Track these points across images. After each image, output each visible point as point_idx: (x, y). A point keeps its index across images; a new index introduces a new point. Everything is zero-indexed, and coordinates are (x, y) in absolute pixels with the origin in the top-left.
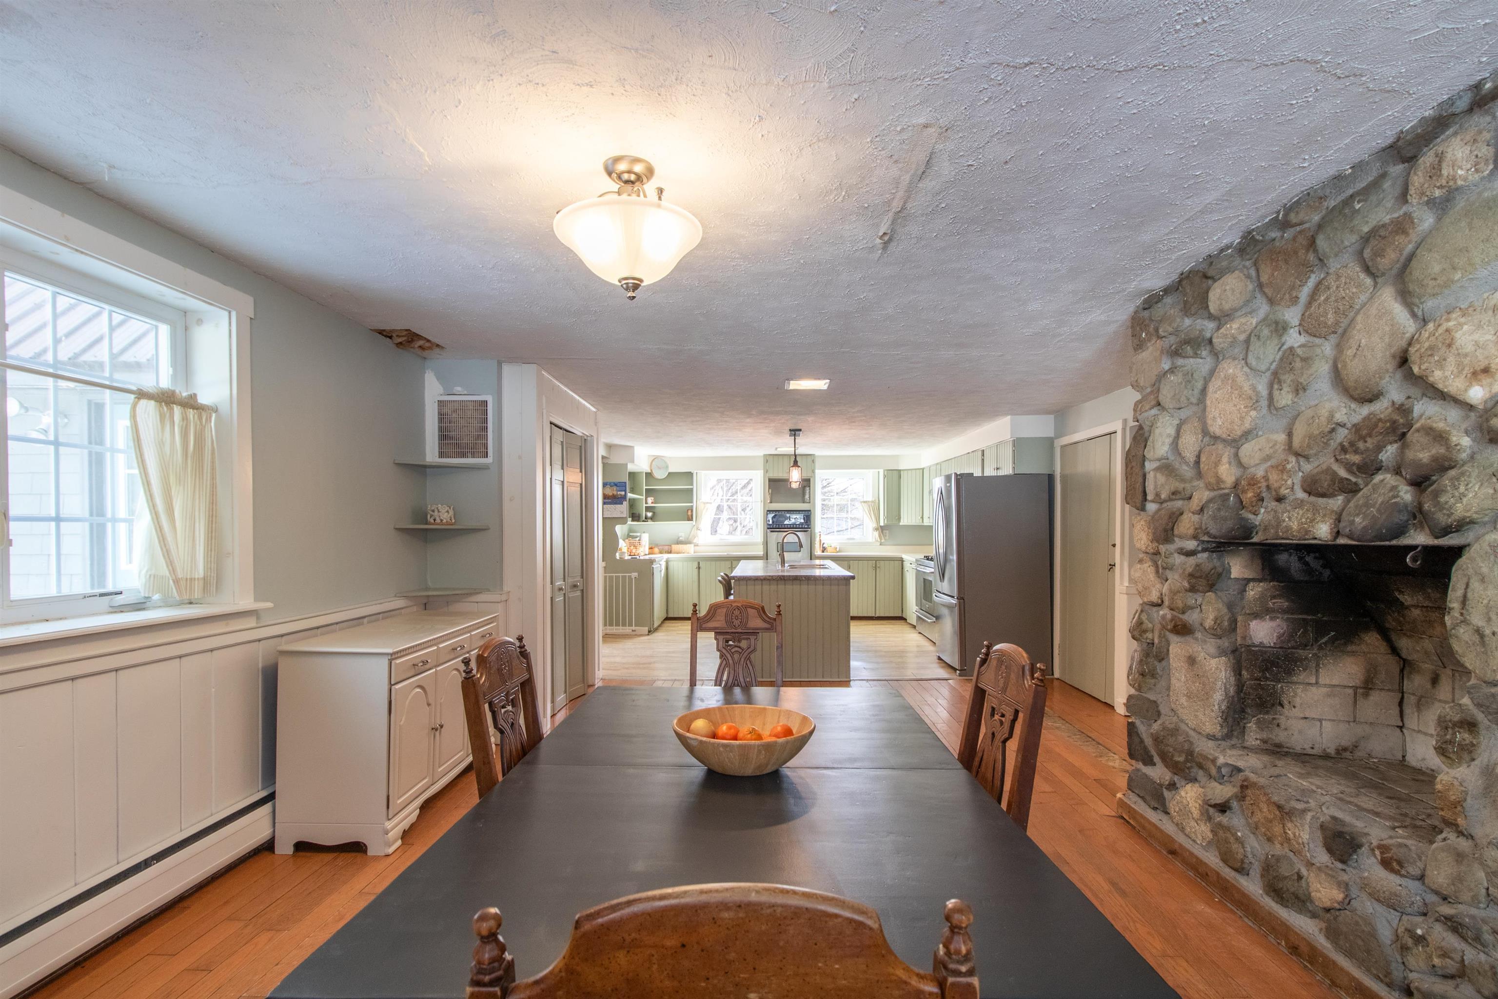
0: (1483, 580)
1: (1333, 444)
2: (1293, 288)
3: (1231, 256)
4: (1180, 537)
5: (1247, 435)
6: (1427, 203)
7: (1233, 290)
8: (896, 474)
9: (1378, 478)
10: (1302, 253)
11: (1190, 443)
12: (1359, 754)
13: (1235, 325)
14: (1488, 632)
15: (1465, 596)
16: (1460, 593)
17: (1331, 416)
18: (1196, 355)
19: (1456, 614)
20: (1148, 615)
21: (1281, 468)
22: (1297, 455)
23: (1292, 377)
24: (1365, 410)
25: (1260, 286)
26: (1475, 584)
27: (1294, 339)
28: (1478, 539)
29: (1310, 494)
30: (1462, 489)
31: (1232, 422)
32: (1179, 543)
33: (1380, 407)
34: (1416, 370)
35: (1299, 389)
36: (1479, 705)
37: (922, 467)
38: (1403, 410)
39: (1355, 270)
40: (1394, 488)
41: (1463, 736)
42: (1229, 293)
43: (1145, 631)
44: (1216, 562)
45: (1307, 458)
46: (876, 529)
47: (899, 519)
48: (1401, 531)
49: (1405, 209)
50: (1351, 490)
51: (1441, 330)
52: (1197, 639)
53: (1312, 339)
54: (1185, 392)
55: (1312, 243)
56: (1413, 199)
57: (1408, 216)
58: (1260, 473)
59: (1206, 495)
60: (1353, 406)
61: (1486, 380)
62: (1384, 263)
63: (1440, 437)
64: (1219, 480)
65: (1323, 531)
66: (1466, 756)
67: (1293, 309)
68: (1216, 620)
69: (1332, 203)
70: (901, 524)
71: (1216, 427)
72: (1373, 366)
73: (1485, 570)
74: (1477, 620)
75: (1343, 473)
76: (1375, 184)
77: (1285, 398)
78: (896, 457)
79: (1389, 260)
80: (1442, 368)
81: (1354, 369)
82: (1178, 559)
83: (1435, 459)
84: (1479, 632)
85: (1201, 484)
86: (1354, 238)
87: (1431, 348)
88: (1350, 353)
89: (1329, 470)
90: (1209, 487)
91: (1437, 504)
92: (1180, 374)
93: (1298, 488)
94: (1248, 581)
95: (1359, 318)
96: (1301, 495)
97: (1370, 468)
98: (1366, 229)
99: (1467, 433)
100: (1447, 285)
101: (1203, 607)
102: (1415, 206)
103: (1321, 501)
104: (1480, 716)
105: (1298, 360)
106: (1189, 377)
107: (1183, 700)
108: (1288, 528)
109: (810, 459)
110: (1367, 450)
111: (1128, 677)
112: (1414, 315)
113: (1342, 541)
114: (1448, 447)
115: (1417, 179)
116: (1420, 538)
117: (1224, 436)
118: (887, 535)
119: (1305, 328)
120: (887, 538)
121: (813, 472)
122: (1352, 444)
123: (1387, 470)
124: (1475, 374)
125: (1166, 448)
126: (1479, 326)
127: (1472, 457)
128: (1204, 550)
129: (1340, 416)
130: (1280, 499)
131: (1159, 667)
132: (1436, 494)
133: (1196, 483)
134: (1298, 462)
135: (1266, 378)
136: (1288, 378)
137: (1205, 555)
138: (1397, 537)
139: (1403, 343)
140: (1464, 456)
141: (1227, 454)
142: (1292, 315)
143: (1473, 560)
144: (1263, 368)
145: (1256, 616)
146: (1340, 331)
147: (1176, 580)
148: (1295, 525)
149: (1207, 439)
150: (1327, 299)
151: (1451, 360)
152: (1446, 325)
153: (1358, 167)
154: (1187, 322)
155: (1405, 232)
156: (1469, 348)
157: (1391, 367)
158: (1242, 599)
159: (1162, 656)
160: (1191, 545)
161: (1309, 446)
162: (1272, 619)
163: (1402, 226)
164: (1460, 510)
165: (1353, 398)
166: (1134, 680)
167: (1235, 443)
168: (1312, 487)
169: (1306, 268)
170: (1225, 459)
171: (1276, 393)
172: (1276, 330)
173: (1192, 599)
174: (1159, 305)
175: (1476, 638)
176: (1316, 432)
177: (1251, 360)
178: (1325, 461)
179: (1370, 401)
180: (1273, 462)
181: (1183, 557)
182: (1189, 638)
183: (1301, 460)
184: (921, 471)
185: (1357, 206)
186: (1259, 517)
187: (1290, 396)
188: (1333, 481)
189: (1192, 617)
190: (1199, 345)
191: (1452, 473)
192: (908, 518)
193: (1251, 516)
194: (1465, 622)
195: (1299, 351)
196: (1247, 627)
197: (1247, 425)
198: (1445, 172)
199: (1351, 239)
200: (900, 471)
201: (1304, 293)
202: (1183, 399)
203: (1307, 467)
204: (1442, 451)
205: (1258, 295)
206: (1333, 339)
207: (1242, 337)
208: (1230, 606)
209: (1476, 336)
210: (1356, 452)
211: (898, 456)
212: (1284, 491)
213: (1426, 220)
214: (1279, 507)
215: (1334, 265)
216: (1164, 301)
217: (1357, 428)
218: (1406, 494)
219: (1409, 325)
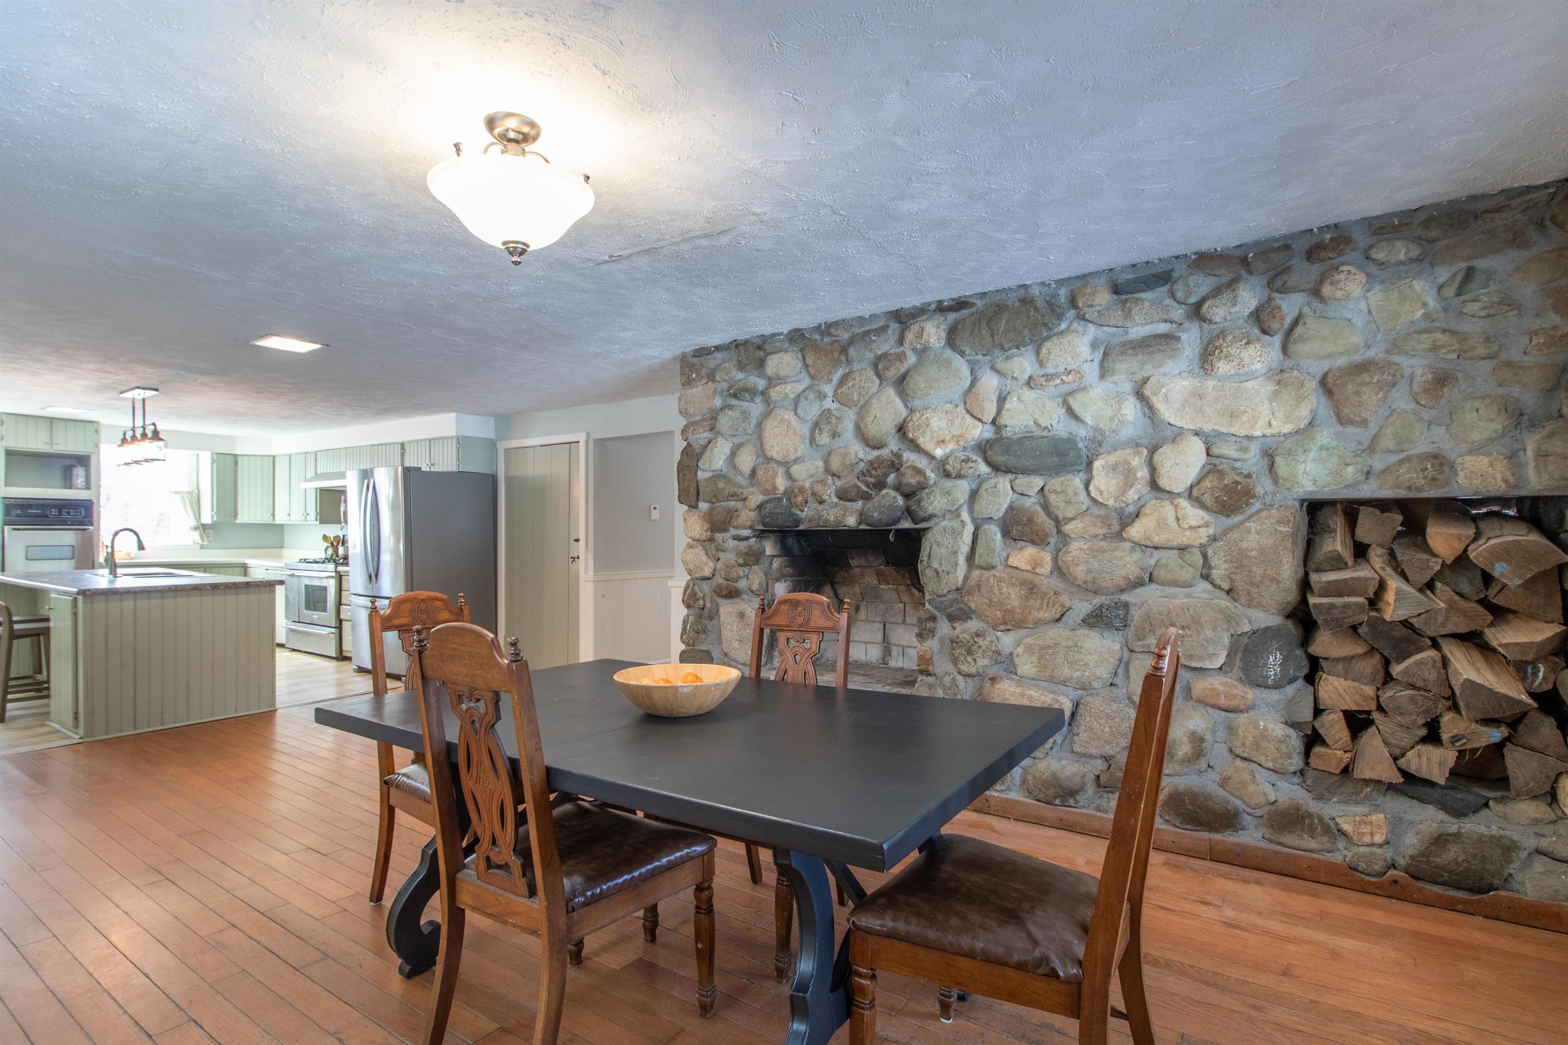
0: (939, 545)
1: (856, 471)
2: (830, 373)
3: (783, 341)
4: (735, 527)
5: (796, 461)
6: (913, 349)
7: (788, 365)
8: (230, 460)
9: (884, 492)
10: (836, 354)
11: (746, 460)
12: (823, 660)
13: (789, 387)
14: (940, 570)
15: (930, 553)
16: (927, 552)
17: (856, 454)
18: (752, 401)
19: (925, 563)
20: (699, 587)
21: (823, 482)
22: (834, 475)
23: (829, 427)
24: (875, 453)
25: (806, 366)
26: (935, 547)
27: (828, 404)
28: (936, 525)
29: (840, 499)
30: (932, 499)
31: (787, 451)
32: (733, 532)
33: (885, 453)
34: (910, 435)
35: (835, 435)
36: (936, 608)
37: (273, 454)
38: (898, 456)
39: (870, 373)
40: (894, 498)
41: (930, 625)
42: (785, 366)
43: (698, 600)
44: (759, 545)
45: (839, 477)
46: (196, 528)
47: (236, 515)
48: (897, 521)
49: (901, 349)
50: (866, 497)
51: (924, 417)
52: (744, 600)
53: (841, 406)
54: (743, 425)
55: (844, 350)
56: (907, 345)
57: (903, 353)
58: (807, 485)
59: (760, 498)
60: (868, 450)
61: (943, 446)
62: (889, 374)
63: (919, 472)
64: (775, 488)
65: (851, 521)
66: (931, 635)
67: (828, 385)
68: (760, 584)
69: (857, 331)
70: (239, 520)
71: (774, 451)
72: (884, 430)
73: (940, 540)
74: (935, 565)
75: (864, 488)
76: (884, 328)
77: (824, 439)
78: (232, 438)
79: (893, 373)
80: (924, 437)
81: (872, 429)
82: (731, 544)
83: (919, 483)
84: (936, 571)
85: (755, 489)
86: (871, 355)
87: (919, 425)
88: (870, 419)
89: (855, 486)
90: (765, 492)
91: (919, 506)
92: (738, 412)
93: (833, 495)
94: (774, 556)
95: (874, 401)
96: (835, 500)
97: (880, 485)
98: (879, 353)
99: (932, 471)
100: (927, 394)
101: (750, 576)
102: (907, 348)
103: (848, 504)
104: (937, 613)
105: (833, 417)
106: (746, 415)
107: (736, 645)
108: (827, 520)
109: (90, 428)
110: (878, 475)
111: (682, 637)
112: (906, 406)
113: (862, 527)
114: (925, 477)
115: (909, 336)
116: (906, 524)
117: (779, 459)
118: (212, 535)
119: (836, 398)
120: (211, 539)
121: (97, 446)
122: (868, 471)
123: (890, 487)
124: (938, 442)
125: (721, 463)
126: (940, 419)
127: (935, 483)
128: (754, 536)
129: (861, 455)
130: (821, 502)
131: (709, 625)
132: (919, 501)
133: (751, 489)
134: (833, 480)
135: (809, 425)
136: (826, 428)
137: (754, 540)
138: (895, 524)
139: (901, 420)
140: (931, 482)
141: (781, 471)
142: (829, 389)
143: (934, 535)
144: (808, 418)
145: (778, 580)
146: (859, 405)
147: (728, 557)
148: (832, 519)
149: (760, 460)
150: (853, 386)
151: (928, 433)
152: (926, 415)
153: (874, 317)
154: (740, 375)
155: (901, 361)
156: (936, 429)
157: (894, 431)
158: (771, 569)
159: (713, 615)
160: (746, 532)
161: (843, 470)
162: (785, 581)
163: (901, 357)
164: (930, 510)
165: (868, 445)
166: (689, 638)
167: (787, 465)
168: (843, 495)
169: (837, 363)
170: (780, 475)
171: (817, 436)
172: (819, 397)
173: (741, 571)
174: (710, 357)
175: (935, 574)
176: (848, 463)
177: (800, 411)
178: (849, 480)
179: (878, 448)
180: (815, 478)
181: (736, 542)
182: (737, 600)
183: (836, 479)
184: (271, 459)
185: (874, 338)
186: (805, 513)
187: (828, 439)
188: (858, 492)
189: (742, 584)
190: (755, 394)
191: (927, 491)
192: (250, 512)
193: (799, 513)
194: (929, 566)
195: (834, 412)
196: (773, 587)
197: (799, 454)
198: (924, 337)
199: (869, 356)
200: (236, 456)
201: (836, 377)
202: (740, 429)
203: (839, 483)
204: (922, 479)
205: (803, 372)
206: (855, 409)
207: (792, 396)
208: (766, 574)
209: (939, 424)
210: (871, 476)
211: (233, 437)
212: (825, 497)
213: (912, 359)
214: (821, 507)
215: (856, 367)
216: (715, 355)
217: (871, 463)
218: (900, 501)
219: (904, 413)
